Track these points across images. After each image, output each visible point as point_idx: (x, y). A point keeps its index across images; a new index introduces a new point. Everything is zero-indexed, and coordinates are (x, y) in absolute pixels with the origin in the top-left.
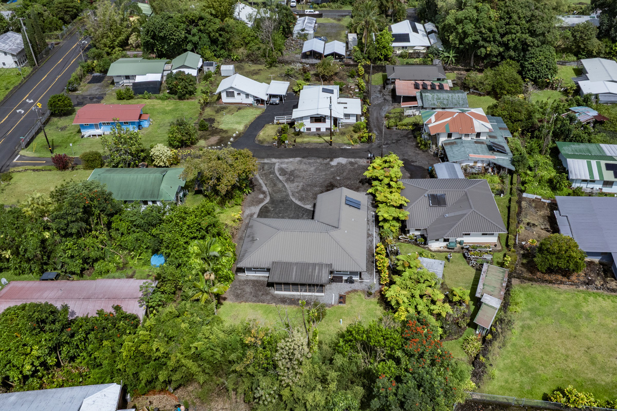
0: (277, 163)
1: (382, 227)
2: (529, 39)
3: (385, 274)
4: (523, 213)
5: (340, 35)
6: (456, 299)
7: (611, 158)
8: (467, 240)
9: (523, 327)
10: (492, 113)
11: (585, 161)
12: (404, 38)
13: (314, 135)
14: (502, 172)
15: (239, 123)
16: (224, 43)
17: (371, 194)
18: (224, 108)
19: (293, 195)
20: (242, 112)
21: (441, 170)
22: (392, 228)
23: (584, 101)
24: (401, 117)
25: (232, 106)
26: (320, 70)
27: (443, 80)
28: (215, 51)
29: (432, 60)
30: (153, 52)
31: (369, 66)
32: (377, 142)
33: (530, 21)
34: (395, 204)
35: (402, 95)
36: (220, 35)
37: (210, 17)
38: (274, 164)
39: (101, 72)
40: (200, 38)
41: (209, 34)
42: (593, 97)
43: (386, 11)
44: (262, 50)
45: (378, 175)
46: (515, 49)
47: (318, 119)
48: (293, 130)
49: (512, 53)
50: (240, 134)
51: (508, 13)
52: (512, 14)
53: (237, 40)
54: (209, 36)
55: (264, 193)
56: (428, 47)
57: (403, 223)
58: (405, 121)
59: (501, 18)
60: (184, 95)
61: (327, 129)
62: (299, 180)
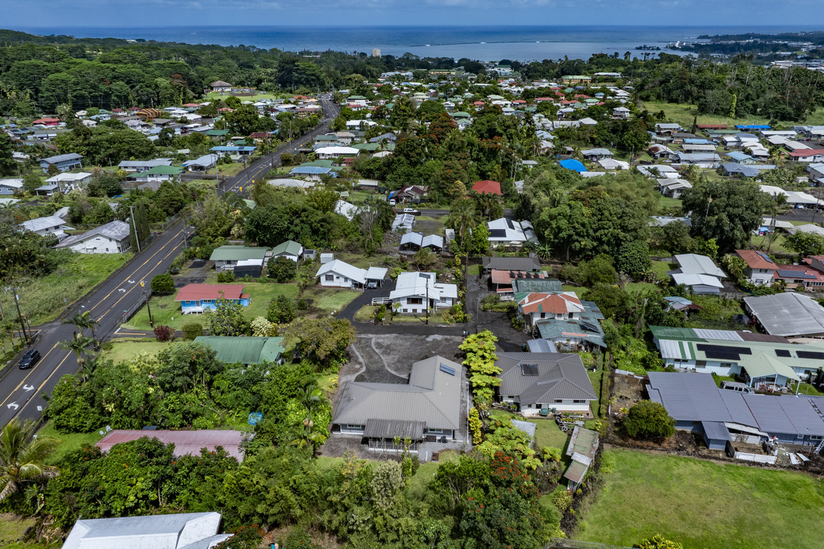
0: (374, 338)
1: (476, 394)
2: (622, 235)
3: (478, 434)
4: (616, 387)
5: (438, 231)
6: (547, 456)
7: (703, 340)
8: (560, 408)
9: (614, 486)
10: (585, 299)
11: (677, 342)
12: (501, 233)
13: (410, 315)
14: (595, 350)
15: (337, 304)
16: (324, 234)
17: (465, 365)
18: (323, 291)
19: (389, 366)
20: (340, 295)
21: (535, 346)
22: (485, 395)
23: (678, 291)
24: (496, 301)
25: (331, 290)
26: (418, 259)
27: (539, 271)
28: (316, 240)
29: (528, 254)
30: (254, 241)
31: (465, 258)
32: (472, 322)
33: (621, 217)
34: (488, 372)
35: (498, 282)
36: (322, 226)
37: (312, 209)
38: (371, 339)
39: (202, 258)
40: (302, 228)
41: (311, 225)
42: (687, 289)
43: (483, 211)
44: (361, 242)
45: (472, 348)
46: (609, 243)
47: (415, 300)
48: (389, 311)
49: (606, 247)
50: (338, 312)
51: (600, 210)
52: (604, 211)
53: (337, 231)
54: (311, 227)
55: (360, 363)
56: (524, 242)
57: (496, 389)
58: (501, 304)
59: (593, 215)
60: (284, 278)
61: (423, 310)
62: (395, 353)
